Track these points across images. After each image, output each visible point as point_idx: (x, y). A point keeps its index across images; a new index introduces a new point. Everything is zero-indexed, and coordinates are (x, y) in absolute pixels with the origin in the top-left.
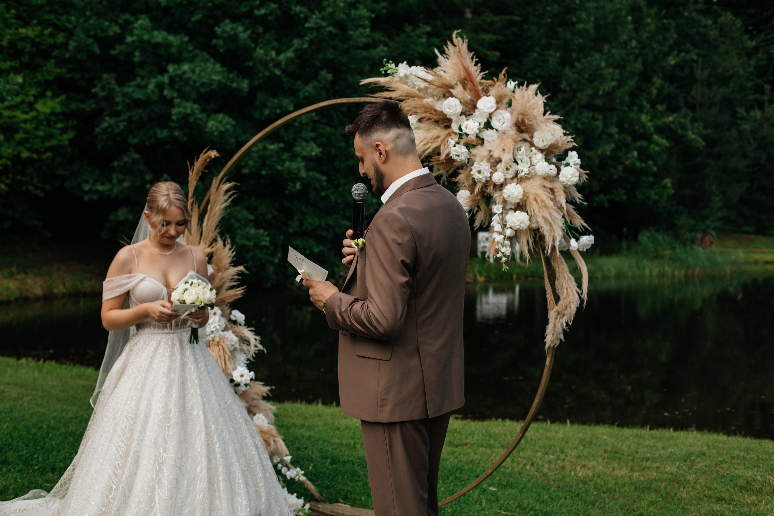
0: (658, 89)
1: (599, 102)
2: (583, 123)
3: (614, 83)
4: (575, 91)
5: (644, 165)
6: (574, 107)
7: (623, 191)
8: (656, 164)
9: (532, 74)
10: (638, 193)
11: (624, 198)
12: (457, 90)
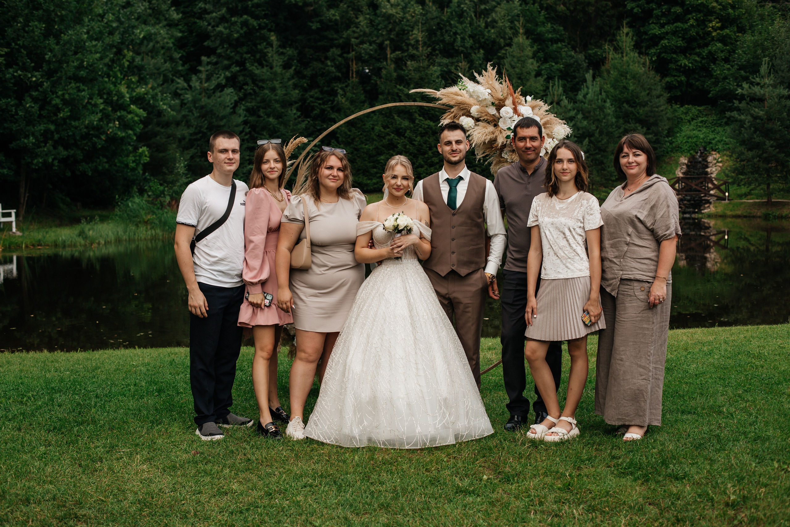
0: (128, 61)
1: (83, 73)
2: (69, 94)
3: (98, 55)
4: (60, 62)
5: (124, 134)
6: (60, 78)
7: (105, 160)
8: (135, 134)
9: (16, 44)
10: (116, 161)
11: (107, 166)
12: (509, 102)
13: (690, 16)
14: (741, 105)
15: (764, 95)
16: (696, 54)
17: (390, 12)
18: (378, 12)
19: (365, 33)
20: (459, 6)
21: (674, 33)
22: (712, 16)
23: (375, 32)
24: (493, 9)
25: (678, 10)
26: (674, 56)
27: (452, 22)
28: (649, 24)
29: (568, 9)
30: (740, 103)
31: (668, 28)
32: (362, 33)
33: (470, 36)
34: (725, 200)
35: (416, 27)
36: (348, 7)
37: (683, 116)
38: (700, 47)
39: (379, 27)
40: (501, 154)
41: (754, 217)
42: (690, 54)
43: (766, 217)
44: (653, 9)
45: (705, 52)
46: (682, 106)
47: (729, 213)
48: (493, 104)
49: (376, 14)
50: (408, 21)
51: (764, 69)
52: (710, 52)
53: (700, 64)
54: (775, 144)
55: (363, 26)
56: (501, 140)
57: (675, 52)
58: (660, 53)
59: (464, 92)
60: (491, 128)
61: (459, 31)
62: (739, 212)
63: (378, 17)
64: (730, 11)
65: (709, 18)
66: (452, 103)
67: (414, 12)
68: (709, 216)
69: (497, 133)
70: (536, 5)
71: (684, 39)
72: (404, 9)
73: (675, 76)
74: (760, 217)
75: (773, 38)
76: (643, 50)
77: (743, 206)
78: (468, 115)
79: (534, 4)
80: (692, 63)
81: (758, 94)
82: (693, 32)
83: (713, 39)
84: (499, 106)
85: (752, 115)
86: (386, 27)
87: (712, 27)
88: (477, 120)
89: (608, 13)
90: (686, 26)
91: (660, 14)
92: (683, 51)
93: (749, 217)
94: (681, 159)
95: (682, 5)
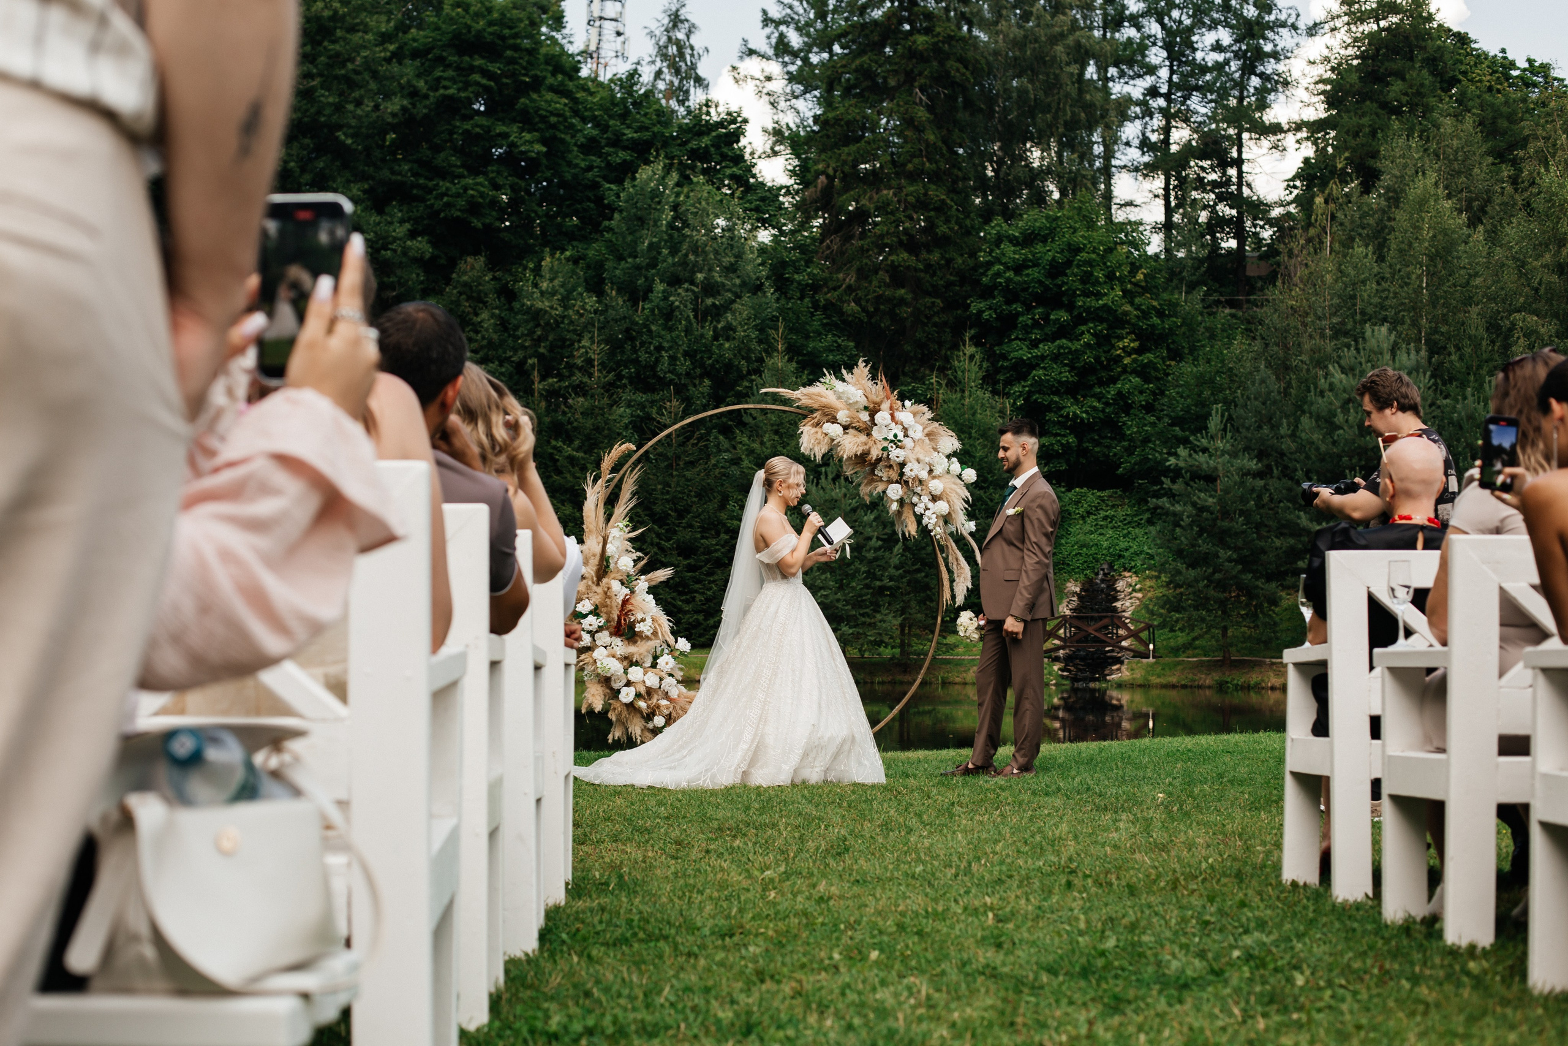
12: (885, 406)
13: (1083, 328)
14: (1175, 487)
15: (1216, 469)
16: (1094, 396)
17: (539, 305)
18: (516, 305)
19: (491, 344)
20: (666, 298)
21: (1056, 358)
22: (1123, 328)
23: (510, 341)
24: (727, 307)
25: (1064, 316)
26: (1056, 399)
27: (654, 328)
28: (1011, 340)
29: (864, 310)
30: (1173, 481)
31: (1044, 348)
32: (485, 342)
33: (686, 354)
34: (1147, 657)
35: (587, 336)
36: (460, 293)
37: (1071, 508)
38: (1101, 383)
39: (519, 333)
40: (872, 472)
41: (1199, 687)
42: (1084, 397)
43: (1221, 687)
44: (1018, 314)
45: (1112, 391)
46: (1069, 490)
47: (1155, 680)
48: (866, 408)
49: (511, 309)
50: (572, 322)
51: (1214, 423)
52: (1119, 393)
53: (1101, 415)
54: (1235, 556)
55: (487, 330)
56: (875, 453)
57: (1057, 393)
58: (1029, 392)
59: (829, 393)
60: (863, 438)
61: (666, 345)
62: (1173, 680)
63: (516, 314)
64: (1156, 320)
65: (1118, 332)
66: (816, 406)
67: (583, 308)
68: (1120, 686)
69: (871, 443)
70: (807, 300)
71: (1072, 368)
72: (565, 301)
73: (1057, 435)
74: (1209, 687)
75: (1231, 369)
76: (1000, 387)
77: (1179, 668)
78: (834, 420)
79: (802, 298)
80: (1086, 412)
81: (1205, 466)
82: (1088, 357)
83: (1124, 371)
84: (873, 411)
85: (1194, 504)
86: (531, 332)
87: (1124, 349)
88: (846, 428)
89: (936, 319)
90: (1076, 346)
91: (1030, 322)
92: (1072, 391)
93: (1191, 687)
94: (1069, 585)
95: (1070, 307)
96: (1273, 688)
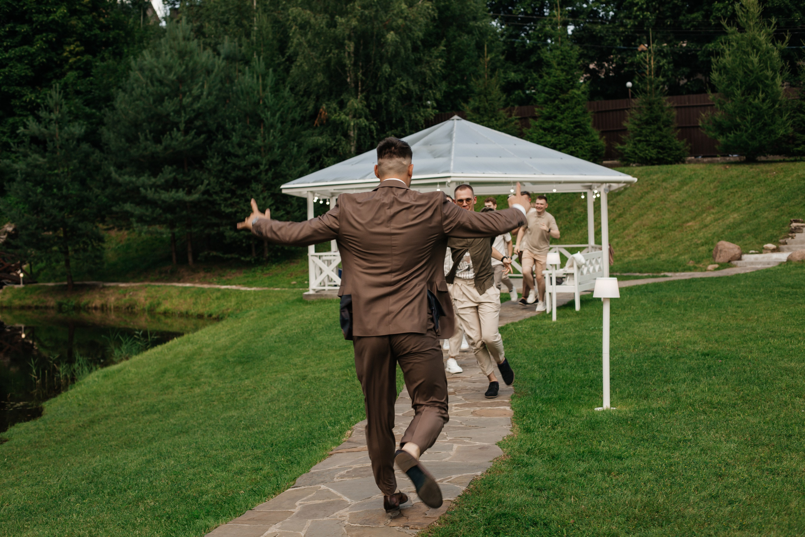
13: (38, 37)
22: (71, 37)
25: (24, 28)
26: (18, 89)
31: (12, 53)
34: (18, 283)
41: (47, 308)
43: (60, 307)
47: (17, 302)
57: (19, 84)
62: (30, 302)
64: (100, 31)
65: (68, 40)
71: (30, 66)
74: (53, 308)
77: (38, 292)
80: (42, 99)
82: (43, 58)
83: (71, 68)
87: (70, 52)
90: (33, 50)
92: (31, 83)
93: (41, 308)
94: (6, 226)
95: (30, 22)
96: (96, 308)
